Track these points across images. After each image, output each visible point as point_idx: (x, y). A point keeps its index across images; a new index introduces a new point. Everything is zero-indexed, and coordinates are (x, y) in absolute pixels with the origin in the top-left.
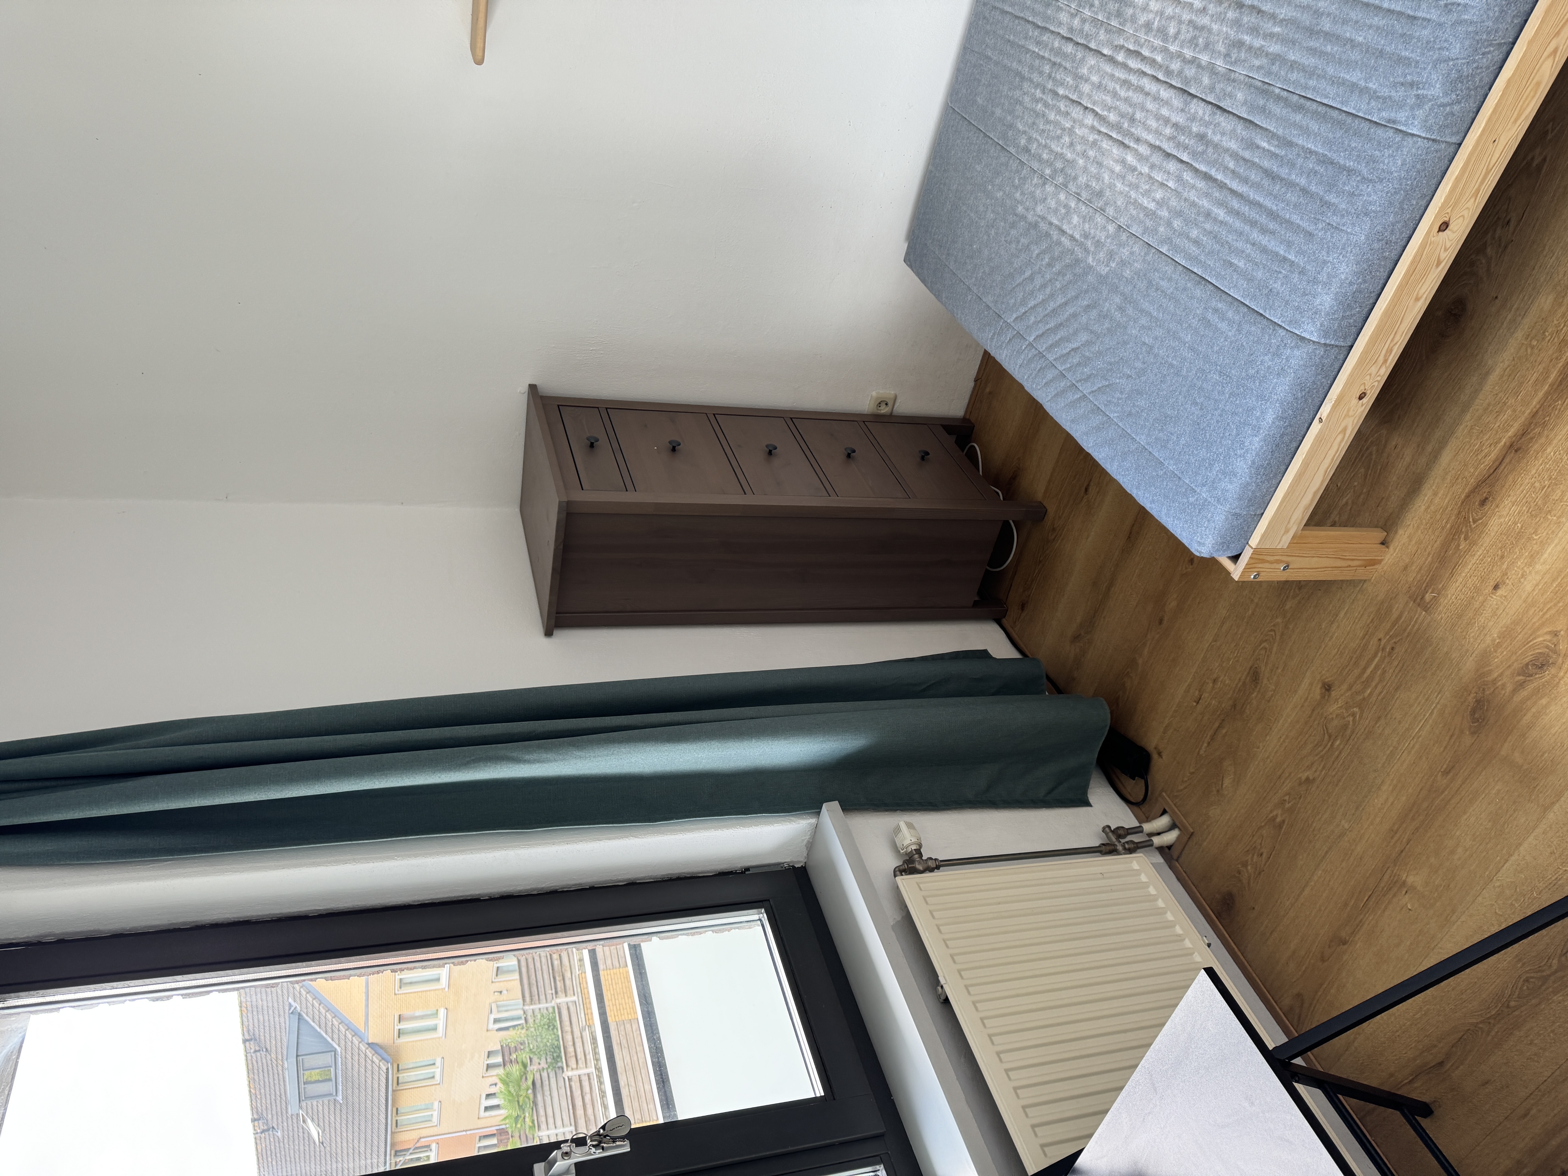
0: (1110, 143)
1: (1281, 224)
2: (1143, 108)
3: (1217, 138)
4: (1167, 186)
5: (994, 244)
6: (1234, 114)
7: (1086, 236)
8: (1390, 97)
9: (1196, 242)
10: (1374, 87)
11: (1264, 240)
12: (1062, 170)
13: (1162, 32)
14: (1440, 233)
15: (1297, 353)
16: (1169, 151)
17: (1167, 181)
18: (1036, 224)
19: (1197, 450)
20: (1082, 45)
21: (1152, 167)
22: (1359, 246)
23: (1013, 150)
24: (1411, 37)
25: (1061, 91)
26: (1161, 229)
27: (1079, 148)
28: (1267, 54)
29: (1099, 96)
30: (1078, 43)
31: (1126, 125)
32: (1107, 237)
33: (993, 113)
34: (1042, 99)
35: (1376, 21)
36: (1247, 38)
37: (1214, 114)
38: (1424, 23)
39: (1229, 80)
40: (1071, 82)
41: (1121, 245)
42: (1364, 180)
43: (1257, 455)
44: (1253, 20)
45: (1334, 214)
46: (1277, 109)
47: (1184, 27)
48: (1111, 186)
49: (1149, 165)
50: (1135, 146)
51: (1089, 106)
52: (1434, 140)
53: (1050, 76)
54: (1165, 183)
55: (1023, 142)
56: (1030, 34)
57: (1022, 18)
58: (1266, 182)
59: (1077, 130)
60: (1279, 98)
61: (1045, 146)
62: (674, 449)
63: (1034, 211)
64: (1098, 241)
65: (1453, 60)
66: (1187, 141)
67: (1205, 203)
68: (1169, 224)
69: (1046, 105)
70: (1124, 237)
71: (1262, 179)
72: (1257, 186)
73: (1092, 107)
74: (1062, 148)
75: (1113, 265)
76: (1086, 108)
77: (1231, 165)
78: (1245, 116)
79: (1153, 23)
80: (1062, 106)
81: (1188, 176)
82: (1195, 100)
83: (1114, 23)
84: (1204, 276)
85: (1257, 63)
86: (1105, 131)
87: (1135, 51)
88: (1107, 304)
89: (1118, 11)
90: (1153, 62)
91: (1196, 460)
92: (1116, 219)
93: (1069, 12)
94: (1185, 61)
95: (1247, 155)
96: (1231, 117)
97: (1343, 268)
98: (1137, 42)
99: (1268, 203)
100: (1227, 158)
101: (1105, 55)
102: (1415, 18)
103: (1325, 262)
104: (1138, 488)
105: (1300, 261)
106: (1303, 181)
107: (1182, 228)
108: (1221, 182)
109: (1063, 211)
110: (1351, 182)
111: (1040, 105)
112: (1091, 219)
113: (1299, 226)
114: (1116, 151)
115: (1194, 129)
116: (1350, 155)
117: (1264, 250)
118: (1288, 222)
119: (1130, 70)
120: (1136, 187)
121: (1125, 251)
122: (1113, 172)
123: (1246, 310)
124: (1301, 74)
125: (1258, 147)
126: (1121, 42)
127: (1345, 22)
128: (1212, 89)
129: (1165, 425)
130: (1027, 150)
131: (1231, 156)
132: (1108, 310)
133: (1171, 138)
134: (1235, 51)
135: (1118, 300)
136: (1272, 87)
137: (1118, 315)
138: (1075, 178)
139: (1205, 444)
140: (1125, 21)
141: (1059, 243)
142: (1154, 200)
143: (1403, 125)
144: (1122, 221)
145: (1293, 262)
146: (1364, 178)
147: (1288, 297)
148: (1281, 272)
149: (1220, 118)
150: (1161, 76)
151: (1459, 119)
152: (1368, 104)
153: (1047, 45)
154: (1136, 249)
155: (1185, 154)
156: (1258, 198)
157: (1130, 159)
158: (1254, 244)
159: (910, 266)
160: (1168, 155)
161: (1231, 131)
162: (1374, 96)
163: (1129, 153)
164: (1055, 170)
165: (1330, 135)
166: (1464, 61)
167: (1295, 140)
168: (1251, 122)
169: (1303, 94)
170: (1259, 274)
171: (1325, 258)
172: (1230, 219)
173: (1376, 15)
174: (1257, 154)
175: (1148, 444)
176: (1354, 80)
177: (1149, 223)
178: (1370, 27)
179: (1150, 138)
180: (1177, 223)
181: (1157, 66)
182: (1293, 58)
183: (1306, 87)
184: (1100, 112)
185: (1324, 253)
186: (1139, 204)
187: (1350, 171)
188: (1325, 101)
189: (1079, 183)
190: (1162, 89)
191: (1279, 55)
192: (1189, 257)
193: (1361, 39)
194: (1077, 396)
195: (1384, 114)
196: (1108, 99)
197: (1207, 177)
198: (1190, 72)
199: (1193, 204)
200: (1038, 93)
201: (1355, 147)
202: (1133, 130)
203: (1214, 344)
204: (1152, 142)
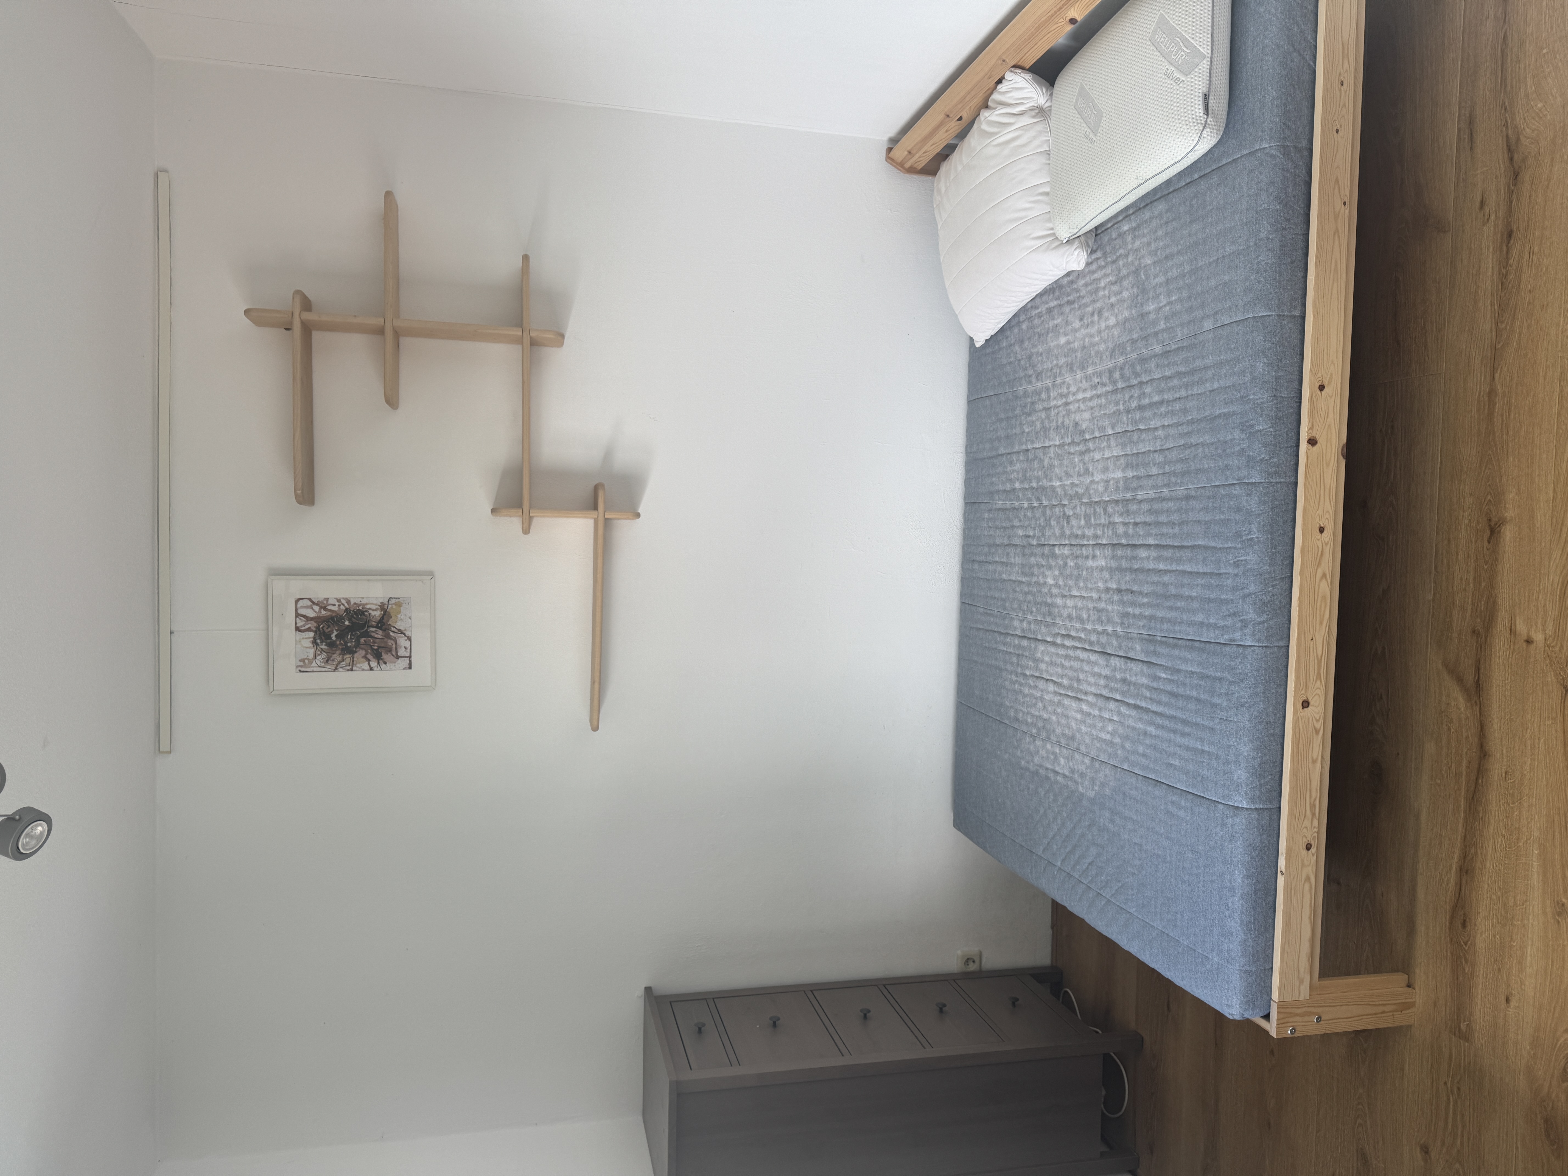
0: (1069, 700)
1: (1192, 727)
2: (1083, 671)
3: (1133, 679)
4: (1113, 720)
5: (1013, 795)
6: (1139, 660)
7: (1073, 771)
8: (1225, 625)
9: (1144, 755)
10: (1214, 621)
11: (1185, 741)
12: (1044, 727)
13: (1080, 619)
14: (1305, 709)
15: (1237, 820)
16: (1107, 696)
17: (1112, 716)
18: (1037, 772)
19: (1198, 921)
20: (1033, 638)
21: (1100, 709)
22: (1248, 730)
23: (1007, 722)
24: (1222, 586)
25: (1028, 673)
26: (1119, 752)
27: (1050, 709)
28: (1145, 617)
29: (1052, 670)
30: (1030, 638)
31: (1075, 685)
32: (1087, 768)
33: (987, 698)
34: (1017, 681)
35: (1199, 581)
36: (1130, 610)
37: (1127, 663)
38: (1227, 576)
39: (1128, 639)
40: (1033, 665)
41: (1097, 772)
42: (1231, 683)
43: (1242, 913)
44: (1130, 598)
45: (1222, 710)
46: (1163, 650)
47: (1091, 612)
48: (1079, 730)
49: (1097, 708)
50: (1086, 698)
51: (1048, 678)
52: (1266, 647)
53: (1018, 664)
54: (1111, 718)
55: (1012, 714)
56: (998, 639)
57: (991, 630)
58: (1173, 701)
59: (1045, 697)
60: (1161, 643)
61: (1028, 713)
62: (775, 1025)
63: (1033, 762)
64: (1082, 773)
65: (1253, 594)
66: (1116, 686)
67: (1140, 725)
68: (1123, 747)
69: (1021, 684)
70: (1097, 765)
71: (1169, 699)
72: (1167, 704)
73: (1050, 678)
74: (1039, 712)
75: (1097, 788)
76: (1047, 680)
77: (1148, 694)
78: (1145, 659)
79: (1072, 614)
80: (1031, 682)
81: (1124, 709)
82: (1112, 657)
83: (1049, 620)
84: (1157, 779)
85: (1141, 624)
86: (1064, 693)
87: (1067, 635)
88: (1101, 820)
89: (1049, 612)
90: (1080, 639)
91: (1200, 930)
92: (1088, 753)
93: (1019, 619)
94: (1098, 633)
95: (1155, 685)
96: (1137, 662)
97: (1243, 748)
98: (1066, 628)
99: (1178, 714)
100: (1144, 691)
101: (1049, 642)
102: (1220, 574)
103: (1229, 746)
104: (1169, 970)
105: (1212, 749)
106: (1194, 693)
107: (1132, 747)
108: (1146, 708)
109: (1052, 757)
110: (1223, 686)
111: (1016, 686)
112: (1072, 758)
113: (1203, 726)
114: (1074, 704)
115: (1118, 676)
116: (1216, 668)
117: (1188, 749)
118: (1196, 724)
119: (1068, 648)
120: (1094, 726)
121: (1101, 775)
122: (1076, 720)
123: (1192, 797)
124: (1169, 624)
125: (1160, 678)
126: (1057, 631)
127: (1182, 586)
128: (1120, 647)
129: (1170, 907)
130: (1017, 720)
131: (1146, 688)
132: (1104, 824)
133: (1106, 686)
134: (1126, 619)
135: (1107, 814)
136: (1155, 638)
137: (1111, 826)
138: (1054, 731)
139: (1202, 914)
140: (1055, 617)
141: (1056, 782)
142: (1108, 733)
143: (1241, 641)
144: (1093, 753)
145: (1209, 752)
146: (1230, 682)
147: (1215, 779)
148: (1204, 762)
149: (1131, 665)
150: (1087, 647)
151: (1278, 630)
152: (1214, 633)
153: (1011, 644)
154: (1107, 772)
155: (1118, 695)
156: (1172, 713)
157: (1085, 707)
158: (1180, 747)
159: (959, 829)
160: (1108, 699)
161: (1140, 671)
162: (1216, 627)
163: (1083, 703)
164: (1039, 729)
165: (1200, 659)
166: (1261, 593)
167: (1180, 667)
168: (1151, 663)
169: (1175, 637)
170: (1191, 767)
171: (1228, 743)
172: (1159, 732)
173: (1198, 578)
174: (1161, 683)
175: (1164, 927)
176: (1200, 620)
177: (1110, 750)
178: (1197, 585)
179: (1093, 689)
180: (1128, 745)
181: (1083, 641)
182: (1161, 615)
183: (1175, 632)
184: (1057, 680)
185: (1226, 740)
186: (1100, 738)
187: (1220, 679)
188: (1189, 638)
189: (1057, 734)
190: (1090, 655)
191: (1152, 616)
192: (1144, 768)
193: (1195, 594)
194: (1103, 903)
195: (1226, 637)
196: (1059, 670)
197: (1136, 707)
198: (1103, 639)
199: (1134, 728)
200: (1014, 678)
201: (1217, 663)
202: (1081, 687)
203: (1180, 830)
204: (1095, 692)
